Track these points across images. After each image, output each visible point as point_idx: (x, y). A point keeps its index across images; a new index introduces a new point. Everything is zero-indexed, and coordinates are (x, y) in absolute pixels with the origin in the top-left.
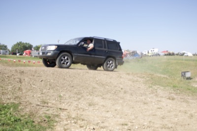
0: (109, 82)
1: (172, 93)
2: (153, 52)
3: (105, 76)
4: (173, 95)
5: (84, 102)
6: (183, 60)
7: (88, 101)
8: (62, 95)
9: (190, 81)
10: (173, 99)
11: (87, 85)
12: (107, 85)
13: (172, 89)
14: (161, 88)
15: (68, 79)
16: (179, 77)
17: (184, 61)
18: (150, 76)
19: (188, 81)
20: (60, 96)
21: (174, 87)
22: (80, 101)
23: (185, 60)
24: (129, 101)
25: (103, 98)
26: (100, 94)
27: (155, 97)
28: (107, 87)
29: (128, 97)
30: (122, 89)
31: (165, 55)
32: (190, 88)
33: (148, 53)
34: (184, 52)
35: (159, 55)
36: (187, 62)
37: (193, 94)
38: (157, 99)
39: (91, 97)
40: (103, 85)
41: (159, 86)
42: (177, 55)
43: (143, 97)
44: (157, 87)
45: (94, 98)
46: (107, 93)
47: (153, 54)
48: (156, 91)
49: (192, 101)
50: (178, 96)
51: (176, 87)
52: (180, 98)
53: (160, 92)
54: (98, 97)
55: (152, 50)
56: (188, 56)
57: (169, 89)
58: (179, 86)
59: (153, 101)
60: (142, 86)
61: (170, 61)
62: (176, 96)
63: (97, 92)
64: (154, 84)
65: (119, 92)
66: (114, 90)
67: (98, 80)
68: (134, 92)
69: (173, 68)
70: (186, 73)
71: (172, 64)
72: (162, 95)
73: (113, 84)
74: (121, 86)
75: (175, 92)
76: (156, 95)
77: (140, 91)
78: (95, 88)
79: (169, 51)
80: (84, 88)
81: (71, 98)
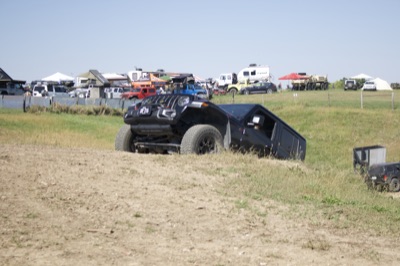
0: (89, 191)
1: (318, 225)
2: (252, 78)
3: (76, 169)
4: (323, 232)
6: (356, 105)
10: (324, 248)
11: (5, 205)
12: (82, 204)
13: (320, 212)
14: (281, 207)
16: (346, 167)
17: (361, 110)
18: (242, 165)
21: (328, 202)
23: (367, 106)
24: (166, 260)
25: (67, 254)
26: (55, 238)
28: (82, 211)
29: (160, 245)
30: (137, 216)
31: (296, 88)
32: (385, 206)
33: (235, 81)
34: (360, 76)
35: (273, 88)
36: (371, 112)
37: (395, 227)
38: (266, 250)
39: (20, 253)
40: (67, 202)
41: (272, 202)
43: (216, 246)
44: (267, 204)
45: (32, 255)
46: (83, 235)
47: (250, 86)
48: (262, 219)
49: (392, 253)
50: (343, 235)
51: (333, 202)
52: (349, 243)
53: (277, 223)
54: (47, 253)
55: (246, 70)
56: (375, 90)
57: (310, 213)
58: (343, 201)
59: (254, 257)
60: (214, 204)
61: (314, 109)
62: (333, 237)
63: (44, 230)
64: (254, 194)
65: (126, 227)
66: (110, 223)
67: (46, 184)
68: (184, 228)
69: (322, 135)
70: (371, 151)
71: (321, 119)
72: (284, 234)
73: (105, 198)
74: (136, 206)
75: (330, 222)
76: (264, 235)
77: (205, 221)
78: (34, 217)
79: (308, 75)
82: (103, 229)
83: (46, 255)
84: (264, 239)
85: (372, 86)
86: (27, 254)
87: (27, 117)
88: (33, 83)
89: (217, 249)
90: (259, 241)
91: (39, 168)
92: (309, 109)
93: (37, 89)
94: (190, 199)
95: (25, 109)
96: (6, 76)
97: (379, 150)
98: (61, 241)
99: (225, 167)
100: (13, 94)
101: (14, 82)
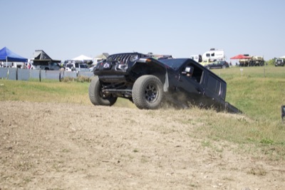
0: (103, 134)
1: (258, 158)
2: (212, 58)
3: (95, 119)
4: (261, 163)
6: (283, 76)
10: (262, 174)
11: (48, 144)
12: (99, 143)
13: (259, 149)
14: (233, 146)
16: (277, 119)
18: (206, 117)
21: (264, 143)
22: (29, 185)
24: (155, 181)
25: (89, 176)
26: (81, 166)
27: (217, 170)
28: (99, 147)
29: (151, 170)
30: (135, 151)
31: (242, 65)
33: (200, 60)
35: (226, 65)
38: (223, 175)
39: (58, 175)
40: (89, 142)
41: (226, 142)
43: (189, 171)
44: (223, 143)
45: (66, 177)
46: (99, 164)
47: (211, 63)
48: (220, 154)
50: (275, 165)
51: (268, 142)
52: (279, 171)
53: (230, 156)
54: (76, 175)
55: (208, 52)
57: (253, 150)
58: (275, 141)
59: (214, 179)
60: (187, 143)
61: (254, 79)
62: (269, 166)
63: (74, 160)
64: (214, 137)
65: (128, 158)
66: (117, 156)
67: (75, 130)
68: (167, 159)
69: (260, 97)
71: (260, 86)
72: (234, 164)
73: (114, 139)
74: (135, 145)
75: (266, 156)
76: (221, 165)
77: (181, 155)
78: (67, 151)
79: (251, 56)
80: (40, 152)
81: (5, 178)
82: (113, 160)
83: (76, 177)
84: (221, 167)
86: (63, 176)
87: (62, 85)
88: (66, 62)
89: (189, 174)
90: (218, 169)
91: (71, 119)
92: (251, 79)
93: (68, 66)
94: (171, 140)
95: (60, 79)
96: (48, 57)
98: (85, 167)
99: (194, 118)
100: (53, 70)
101: (53, 62)
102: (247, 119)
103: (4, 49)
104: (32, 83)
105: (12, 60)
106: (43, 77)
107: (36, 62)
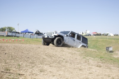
0: (55, 54)
1: (99, 62)
2: (86, 33)
3: (52, 50)
4: (100, 63)
5: (36, 69)
6: (107, 39)
7: (39, 69)
8: (20, 64)
9: (112, 53)
10: (100, 67)
11: (39, 57)
12: (53, 57)
13: (100, 60)
14: (92, 58)
15: (25, 52)
16: (105, 51)
17: (108, 40)
18: (84, 50)
19: (110, 53)
20: (19, 65)
22: (34, 68)
23: (109, 39)
24: (69, 68)
25: (51, 66)
26: (48, 63)
27: (87, 65)
28: (53, 58)
29: (68, 65)
30: (64, 59)
31: (95, 35)
32: (112, 59)
33: (83, 34)
34: (108, 33)
35: (90, 35)
36: (110, 40)
37: (114, 63)
38: (89, 67)
39: (42, 66)
40: (50, 56)
41: (90, 57)
42: (103, 35)
43: (79, 66)
45: (44, 66)
46: (53, 63)
47: (86, 35)
48: (88, 61)
49: (114, 68)
50: (104, 64)
51: (102, 58)
52: (105, 66)
53: (91, 61)
54: (47, 66)
55: (85, 31)
56: (110, 36)
57: (98, 60)
58: (104, 57)
59: (86, 68)
60: (79, 57)
61: (98, 39)
62: (102, 64)
64: (87, 56)
65: (62, 61)
66: (59, 61)
67: (47, 53)
68: (73, 62)
69: (100, 44)
70: (110, 48)
71: (100, 41)
72: (92, 64)
73: (58, 56)
74: (64, 57)
77: (77, 61)
78: (44, 59)
79: (97, 33)
80: (37, 59)
81: (27, 66)
82: (57, 62)
85: (110, 35)
91: (45, 50)
94: (74, 56)
96: (39, 32)
97: (111, 48)
98: (49, 64)
99: (81, 50)
100: (40, 35)
101: (41, 33)
102: (96, 51)
103: (27, 29)
104: (35, 39)
105: (29, 32)
106: (38, 38)
107: (36, 33)
